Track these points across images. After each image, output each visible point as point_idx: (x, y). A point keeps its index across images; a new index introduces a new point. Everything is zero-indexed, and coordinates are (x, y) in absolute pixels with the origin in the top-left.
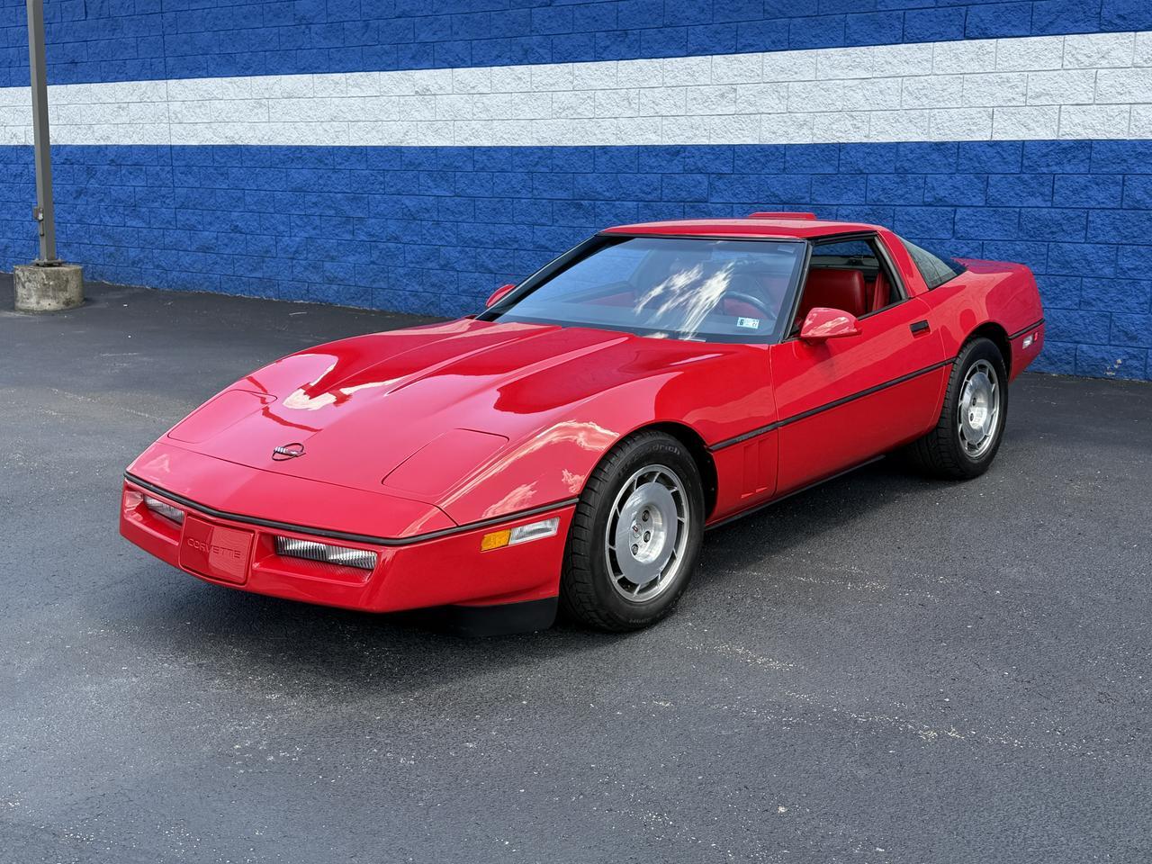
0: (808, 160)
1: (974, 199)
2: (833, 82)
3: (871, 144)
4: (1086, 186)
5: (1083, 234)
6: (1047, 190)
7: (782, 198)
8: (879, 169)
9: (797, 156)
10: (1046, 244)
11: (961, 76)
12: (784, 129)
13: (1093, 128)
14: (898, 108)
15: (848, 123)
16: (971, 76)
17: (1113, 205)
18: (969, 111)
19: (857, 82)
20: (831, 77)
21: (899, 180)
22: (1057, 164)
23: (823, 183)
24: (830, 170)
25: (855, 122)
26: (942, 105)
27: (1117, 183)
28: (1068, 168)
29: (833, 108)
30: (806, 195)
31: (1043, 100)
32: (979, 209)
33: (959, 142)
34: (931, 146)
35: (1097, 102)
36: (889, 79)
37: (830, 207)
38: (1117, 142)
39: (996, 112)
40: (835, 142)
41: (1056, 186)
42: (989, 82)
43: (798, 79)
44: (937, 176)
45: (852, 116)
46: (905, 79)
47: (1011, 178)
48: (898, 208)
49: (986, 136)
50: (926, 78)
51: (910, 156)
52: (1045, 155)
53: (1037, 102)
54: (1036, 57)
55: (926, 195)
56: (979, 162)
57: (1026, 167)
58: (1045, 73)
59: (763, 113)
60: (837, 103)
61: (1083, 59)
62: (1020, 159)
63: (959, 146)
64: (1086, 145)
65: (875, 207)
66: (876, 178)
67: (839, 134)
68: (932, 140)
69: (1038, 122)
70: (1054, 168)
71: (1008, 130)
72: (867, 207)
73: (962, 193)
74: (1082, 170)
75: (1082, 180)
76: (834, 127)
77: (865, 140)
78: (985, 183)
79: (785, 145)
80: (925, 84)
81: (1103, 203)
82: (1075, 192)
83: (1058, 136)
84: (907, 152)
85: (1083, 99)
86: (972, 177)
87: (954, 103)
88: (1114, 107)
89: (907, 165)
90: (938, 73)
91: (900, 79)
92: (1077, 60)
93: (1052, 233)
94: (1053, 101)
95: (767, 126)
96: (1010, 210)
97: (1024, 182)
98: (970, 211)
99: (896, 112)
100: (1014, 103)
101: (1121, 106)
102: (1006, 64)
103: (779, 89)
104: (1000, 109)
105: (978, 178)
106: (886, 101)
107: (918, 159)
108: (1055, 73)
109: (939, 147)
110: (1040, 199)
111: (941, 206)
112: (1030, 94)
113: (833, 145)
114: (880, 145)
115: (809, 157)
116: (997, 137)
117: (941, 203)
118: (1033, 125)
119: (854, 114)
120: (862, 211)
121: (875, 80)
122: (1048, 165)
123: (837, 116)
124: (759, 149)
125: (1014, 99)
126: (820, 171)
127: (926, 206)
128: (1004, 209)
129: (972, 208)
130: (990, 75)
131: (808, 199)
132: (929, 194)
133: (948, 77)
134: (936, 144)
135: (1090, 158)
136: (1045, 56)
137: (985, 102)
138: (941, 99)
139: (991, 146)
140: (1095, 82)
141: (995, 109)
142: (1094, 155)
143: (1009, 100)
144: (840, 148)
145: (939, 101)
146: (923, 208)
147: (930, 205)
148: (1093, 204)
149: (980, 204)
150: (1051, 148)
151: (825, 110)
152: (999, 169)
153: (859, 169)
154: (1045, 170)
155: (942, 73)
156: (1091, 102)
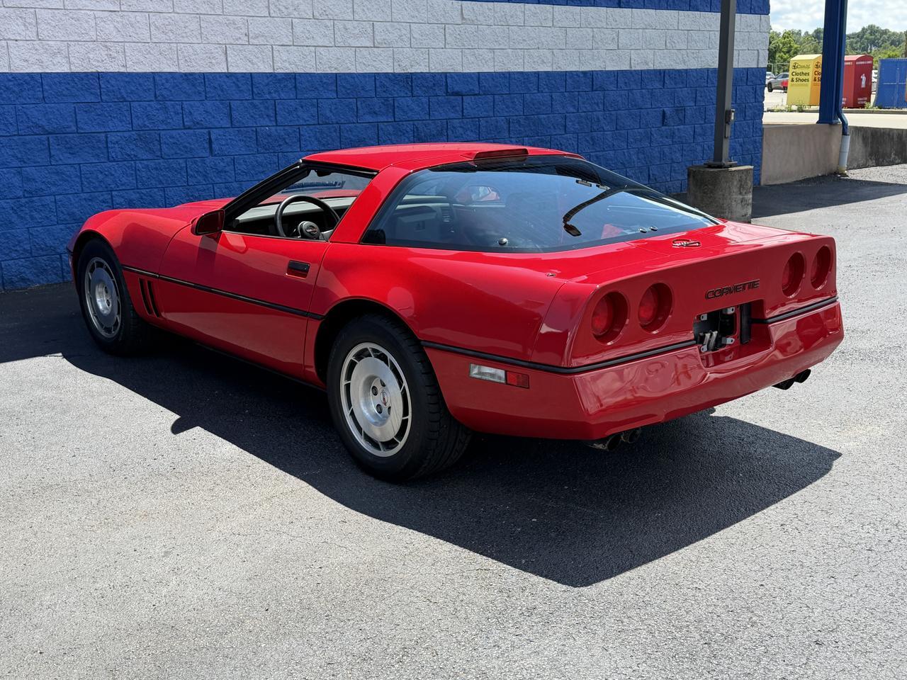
0: (67, 89)
1: (221, 122)
2: (83, 12)
3: (129, 73)
4: (296, 109)
5: (298, 146)
6: (271, 113)
7: (47, 128)
8: (140, 97)
9: (55, 84)
10: (276, 154)
11: (198, 16)
12: (38, 57)
13: (294, 63)
14: (149, 41)
15: (103, 53)
16: (206, 16)
17: (313, 122)
18: (208, 46)
19: (107, 14)
20: (81, 7)
21: (159, 107)
22: (275, 91)
23: (86, 111)
24: (91, 98)
25: (111, 53)
26: (186, 40)
27: (313, 105)
28: (283, 95)
29: (87, 38)
30: (71, 124)
31: (261, 41)
32: (227, 130)
33: (203, 73)
34: (182, 76)
35: (295, 44)
36: (136, 14)
37: (99, 135)
38: (310, 74)
39: (228, 49)
40: (94, 71)
41: (277, 109)
42: (220, 23)
43: (44, 6)
44: (192, 103)
45: (106, 47)
46: (151, 14)
47: (245, 102)
48: (163, 133)
49: (223, 68)
50: (169, 15)
51: (167, 85)
52: (268, 85)
53: (255, 42)
54: (251, 5)
55: (185, 120)
56: (222, 91)
57: (256, 95)
58: (259, 18)
59: (9, 39)
60: (91, 33)
61: (283, 9)
62: (250, 88)
63: (204, 76)
64: (293, 77)
65: (142, 132)
66: (139, 105)
67: (97, 64)
68: (182, 71)
69: (258, 58)
70: (274, 95)
71: (239, 66)
72: (134, 133)
73: (214, 117)
74: (292, 96)
75: (292, 103)
76: (91, 56)
77: (123, 70)
78: (228, 108)
79: (41, 73)
80: (169, 20)
81: (308, 120)
82: (290, 113)
83: (274, 69)
84: (164, 81)
85: (286, 41)
86: (218, 102)
87: (194, 39)
88: (305, 48)
89: (164, 92)
90: (178, 11)
91: (147, 14)
92: (279, 10)
93: (280, 145)
94: (267, 41)
95: (17, 53)
96: (249, 129)
97: (255, 106)
98: (221, 132)
99: (147, 44)
100: (240, 42)
101: (310, 48)
102: (231, 9)
103: (24, 15)
104: (231, 46)
105: (222, 104)
106: (137, 34)
107: (173, 88)
108: (266, 19)
109: (188, 77)
110: (267, 119)
111: (198, 129)
112: (251, 35)
113: (92, 73)
114: (137, 74)
115: (67, 86)
116: (232, 70)
117: (198, 126)
118: (255, 60)
119: (108, 44)
120: (130, 137)
121: (124, 13)
122: (270, 93)
123: (91, 45)
124: (10, 78)
125: (240, 38)
126: (82, 99)
127: (186, 129)
128: (245, 129)
129: (222, 130)
130: (220, 17)
131: (74, 128)
132: (188, 119)
133: (187, 16)
134: (186, 74)
135: (295, 87)
136: (257, 5)
137: (219, 39)
138: (184, 35)
139: (228, 77)
140: (292, 28)
141: (227, 46)
142: (298, 85)
143: (237, 40)
144: (99, 76)
145: (183, 37)
146: (185, 131)
147: (189, 128)
148: (302, 122)
149: (227, 126)
150: (270, 79)
151: (78, 39)
152: (237, 96)
153: (123, 97)
154: (268, 97)
155: (181, 12)
156: (291, 44)
